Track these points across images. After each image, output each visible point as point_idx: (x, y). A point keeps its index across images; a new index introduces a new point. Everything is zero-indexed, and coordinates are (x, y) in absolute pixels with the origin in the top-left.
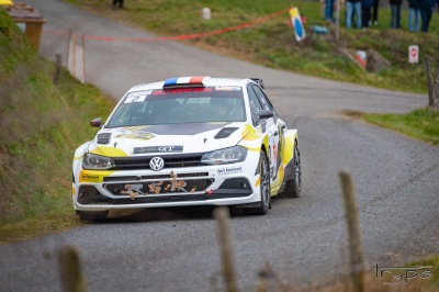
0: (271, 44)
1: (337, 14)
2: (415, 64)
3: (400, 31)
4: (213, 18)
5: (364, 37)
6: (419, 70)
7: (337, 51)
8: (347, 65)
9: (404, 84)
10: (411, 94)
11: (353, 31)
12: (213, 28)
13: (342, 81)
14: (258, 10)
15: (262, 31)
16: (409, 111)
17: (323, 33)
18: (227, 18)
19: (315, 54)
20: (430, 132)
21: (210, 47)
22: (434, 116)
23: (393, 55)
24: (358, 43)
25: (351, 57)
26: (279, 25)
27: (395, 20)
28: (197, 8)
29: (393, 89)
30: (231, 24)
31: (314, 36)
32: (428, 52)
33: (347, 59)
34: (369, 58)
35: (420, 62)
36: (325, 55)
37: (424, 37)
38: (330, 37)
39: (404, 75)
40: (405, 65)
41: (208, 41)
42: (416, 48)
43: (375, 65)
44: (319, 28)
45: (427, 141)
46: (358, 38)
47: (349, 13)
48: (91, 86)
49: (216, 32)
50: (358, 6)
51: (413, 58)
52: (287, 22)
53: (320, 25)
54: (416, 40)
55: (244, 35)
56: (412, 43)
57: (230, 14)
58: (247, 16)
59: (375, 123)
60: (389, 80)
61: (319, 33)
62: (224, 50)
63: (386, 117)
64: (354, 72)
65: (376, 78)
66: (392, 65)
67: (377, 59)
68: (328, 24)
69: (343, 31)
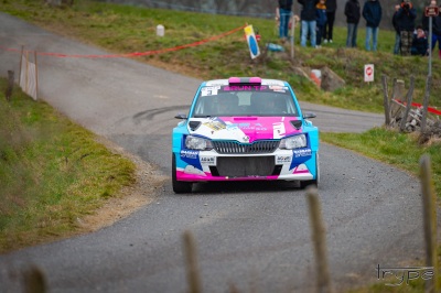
0: (225, 62)
1: (292, 32)
2: (371, 83)
3: (355, 49)
4: (167, 35)
5: (318, 55)
6: (374, 89)
7: (292, 70)
8: (302, 84)
9: (359, 103)
10: (366, 113)
11: (308, 49)
12: (166, 45)
14: (211, 27)
15: (216, 49)
16: (365, 131)
17: (278, 51)
18: (181, 35)
19: (270, 72)
20: (387, 151)
21: (163, 64)
22: (391, 135)
23: (348, 74)
24: (314, 61)
25: (306, 75)
26: (233, 43)
27: (351, 38)
28: (151, 25)
29: (348, 108)
30: (185, 42)
31: (269, 54)
32: (384, 71)
33: (302, 77)
34: (324, 77)
35: (375, 80)
36: (280, 74)
37: (380, 55)
38: (285, 55)
39: (359, 95)
40: (360, 84)
41: (162, 58)
42: (372, 66)
43: (330, 84)
44: (273, 46)
45: (383, 160)
46: (313, 56)
47: (305, 31)
48: (44, 103)
49: (170, 49)
50: (314, 24)
51: (369, 78)
52: (241, 39)
53: (275, 43)
54: (371, 59)
55: (199, 53)
56: (367, 61)
57: (184, 31)
58: (201, 33)
59: (330, 142)
60: (344, 98)
61: (273, 51)
62: (177, 67)
63: (341, 136)
64: (309, 91)
65: (331, 96)
66: (348, 83)
67: (332, 77)
68: (283, 42)
69: (298, 49)
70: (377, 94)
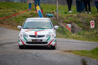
2: (93, 28)
5: (69, 18)
6: (95, 31)
8: (63, 30)
9: (89, 38)
11: (65, 15)
13: (61, 37)
16: (93, 49)
17: (51, 16)
18: (8, 11)
23: (83, 25)
24: (67, 20)
25: (64, 27)
26: (31, 14)
30: (9, 14)
34: (72, 27)
35: (95, 27)
37: (97, 16)
38: (55, 18)
40: (88, 29)
42: (94, 21)
43: (75, 30)
44: (49, 15)
46: (67, 18)
52: (35, 12)
53: (50, 13)
54: (93, 18)
55: (16, 19)
56: (91, 19)
58: (17, 10)
59: (78, 54)
60: (82, 36)
62: (7, 25)
63: (83, 52)
64: (66, 34)
65: (76, 35)
66: (83, 30)
67: (76, 27)
68: (53, 13)
69: (60, 15)
70: (97, 33)
